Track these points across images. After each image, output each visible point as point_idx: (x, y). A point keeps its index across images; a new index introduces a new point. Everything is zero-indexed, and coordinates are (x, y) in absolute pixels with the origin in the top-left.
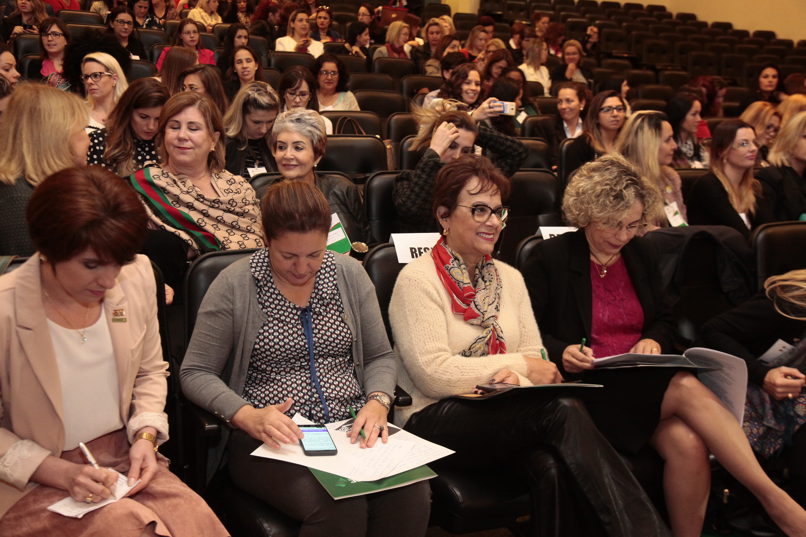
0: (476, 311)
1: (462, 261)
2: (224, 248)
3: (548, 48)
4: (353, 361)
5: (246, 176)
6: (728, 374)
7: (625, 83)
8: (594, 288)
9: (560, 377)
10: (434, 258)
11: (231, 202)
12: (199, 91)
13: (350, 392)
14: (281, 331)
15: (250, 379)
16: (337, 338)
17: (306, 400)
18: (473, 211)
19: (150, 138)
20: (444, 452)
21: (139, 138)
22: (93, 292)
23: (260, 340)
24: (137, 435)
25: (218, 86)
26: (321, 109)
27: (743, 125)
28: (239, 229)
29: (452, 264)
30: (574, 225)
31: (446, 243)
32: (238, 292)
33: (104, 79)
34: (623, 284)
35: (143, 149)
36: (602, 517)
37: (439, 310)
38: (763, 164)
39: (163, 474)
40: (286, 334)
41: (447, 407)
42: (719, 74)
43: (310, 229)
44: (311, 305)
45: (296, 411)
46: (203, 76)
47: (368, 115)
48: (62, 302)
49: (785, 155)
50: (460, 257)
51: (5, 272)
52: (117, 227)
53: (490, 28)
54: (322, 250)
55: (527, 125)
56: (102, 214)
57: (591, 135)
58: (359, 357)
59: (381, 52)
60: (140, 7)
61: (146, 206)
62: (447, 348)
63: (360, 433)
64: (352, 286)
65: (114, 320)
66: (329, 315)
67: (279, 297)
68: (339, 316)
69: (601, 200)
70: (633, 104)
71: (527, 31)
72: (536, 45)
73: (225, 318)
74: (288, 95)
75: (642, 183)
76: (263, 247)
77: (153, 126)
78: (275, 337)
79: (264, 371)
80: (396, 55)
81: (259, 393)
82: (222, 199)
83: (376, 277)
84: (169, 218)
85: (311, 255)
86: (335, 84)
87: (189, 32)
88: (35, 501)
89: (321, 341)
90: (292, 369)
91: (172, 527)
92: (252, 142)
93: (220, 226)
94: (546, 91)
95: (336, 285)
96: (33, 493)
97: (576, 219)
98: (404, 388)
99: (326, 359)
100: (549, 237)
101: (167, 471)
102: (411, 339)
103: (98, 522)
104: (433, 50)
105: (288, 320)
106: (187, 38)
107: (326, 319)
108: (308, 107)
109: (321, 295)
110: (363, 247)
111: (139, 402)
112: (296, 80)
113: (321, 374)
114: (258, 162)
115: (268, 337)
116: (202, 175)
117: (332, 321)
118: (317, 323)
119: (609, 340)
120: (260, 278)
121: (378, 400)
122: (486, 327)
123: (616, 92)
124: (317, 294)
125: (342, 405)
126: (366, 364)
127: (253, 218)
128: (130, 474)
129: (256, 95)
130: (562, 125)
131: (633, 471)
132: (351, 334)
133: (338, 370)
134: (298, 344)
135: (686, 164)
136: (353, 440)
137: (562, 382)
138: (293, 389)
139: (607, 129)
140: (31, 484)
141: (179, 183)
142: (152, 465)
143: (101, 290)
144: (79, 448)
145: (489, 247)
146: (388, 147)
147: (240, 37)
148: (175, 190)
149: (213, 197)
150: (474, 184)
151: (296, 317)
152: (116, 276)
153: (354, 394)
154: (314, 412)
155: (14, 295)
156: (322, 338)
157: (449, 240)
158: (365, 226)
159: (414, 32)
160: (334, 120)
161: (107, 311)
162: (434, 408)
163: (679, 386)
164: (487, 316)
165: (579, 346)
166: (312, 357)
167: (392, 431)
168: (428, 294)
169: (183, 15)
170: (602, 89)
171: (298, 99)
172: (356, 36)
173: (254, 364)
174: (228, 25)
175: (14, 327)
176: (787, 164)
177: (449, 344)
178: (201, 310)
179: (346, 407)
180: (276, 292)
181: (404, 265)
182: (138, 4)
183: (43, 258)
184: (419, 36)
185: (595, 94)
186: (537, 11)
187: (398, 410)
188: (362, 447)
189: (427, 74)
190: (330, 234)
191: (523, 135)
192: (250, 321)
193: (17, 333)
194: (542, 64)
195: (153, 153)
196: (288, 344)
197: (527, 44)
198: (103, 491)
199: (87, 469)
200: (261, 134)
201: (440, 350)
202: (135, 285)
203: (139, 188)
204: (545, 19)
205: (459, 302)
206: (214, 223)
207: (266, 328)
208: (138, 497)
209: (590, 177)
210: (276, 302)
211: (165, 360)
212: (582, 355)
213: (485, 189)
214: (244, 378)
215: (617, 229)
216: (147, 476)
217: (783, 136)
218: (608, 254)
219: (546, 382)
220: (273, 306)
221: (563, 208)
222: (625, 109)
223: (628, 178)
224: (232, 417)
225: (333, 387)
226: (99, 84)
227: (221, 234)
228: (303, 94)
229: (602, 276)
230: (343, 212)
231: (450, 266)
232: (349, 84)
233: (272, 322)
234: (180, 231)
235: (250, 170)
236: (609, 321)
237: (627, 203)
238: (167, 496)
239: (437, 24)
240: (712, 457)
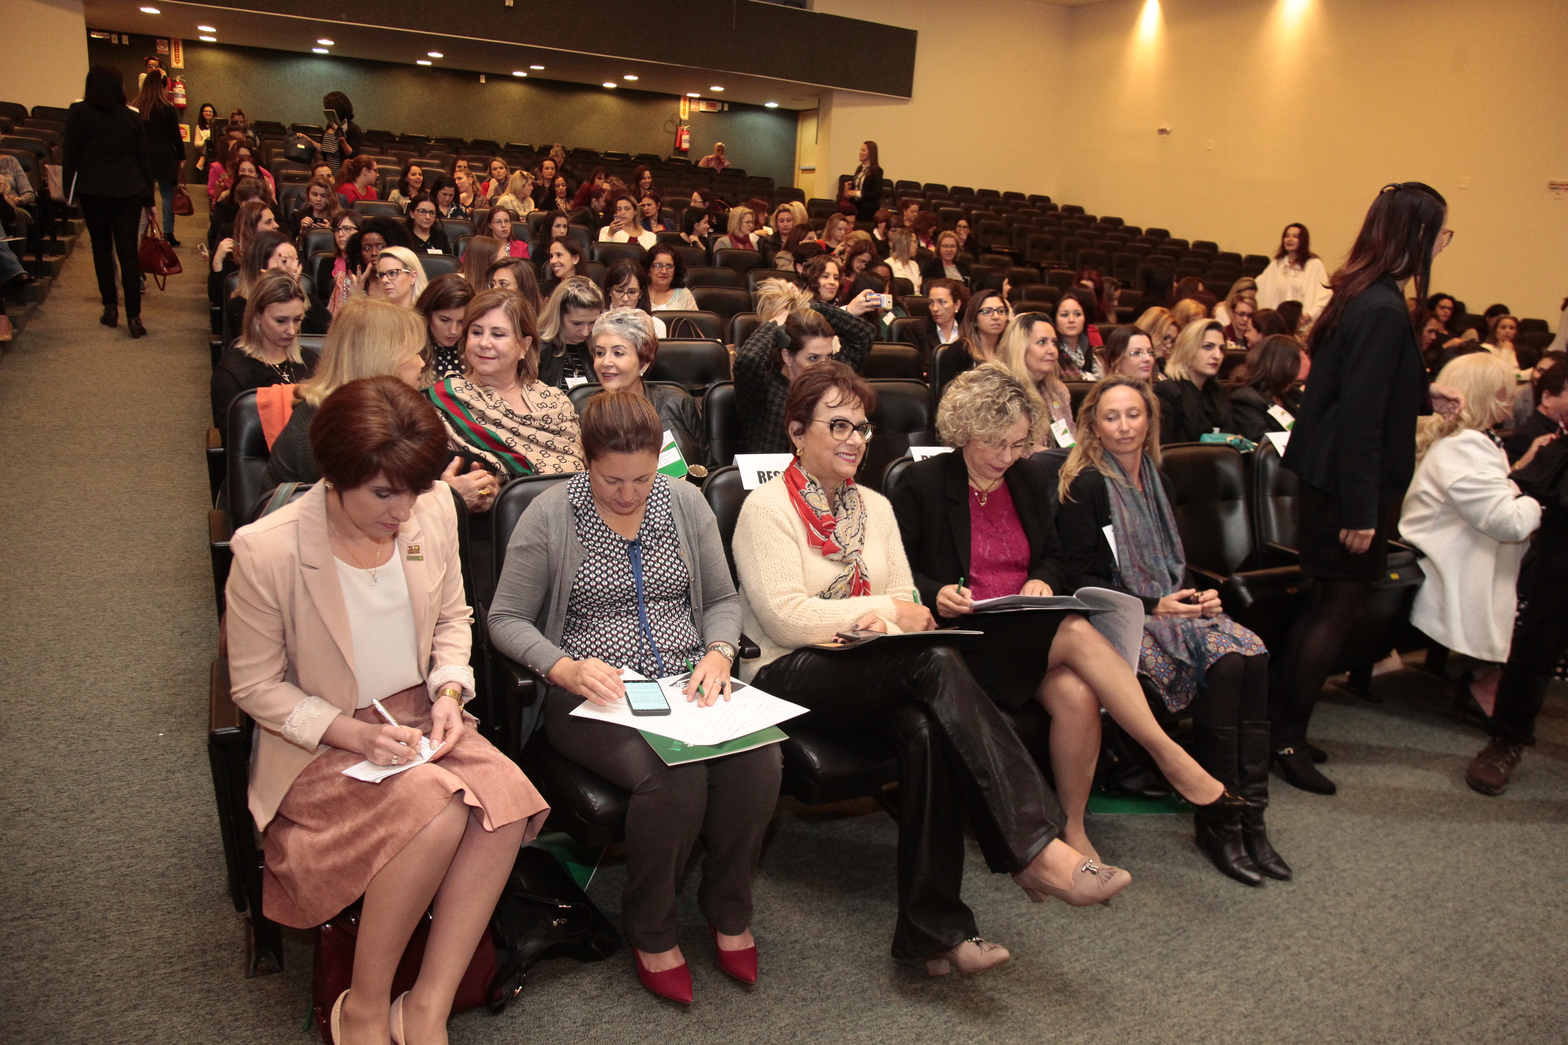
0: (837, 544)
1: (819, 485)
2: (537, 472)
3: (918, 239)
4: (690, 604)
5: (564, 387)
6: (1123, 617)
7: (1006, 281)
8: (973, 518)
9: (935, 624)
10: (787, 482)
11: (546, 418)
12: (509, 288)
13: (687, 643)
14: (604, 568)
15: (568, 625)
16: (671, 578)
17: (634, 653)
18: (832, 427)
19: (452, 344)
20: (796, 710)
21: (440, 345)
22: (385, 525)
23: (580, 580)
24: (439, 691)
25: (533, 282)
26: (653, 309)
27: (1137, 331)
28: (555, 450)
29: (808, 489)
30: (950, 445)
31: (800, 465)
32: (552, 523)
33: (401, 277)
34: (1006, 513)
35: (445, 358)
36: (980, 782)
37: (793, 543)
38: (1161, 377)
39: (471, 737)
40: (610, 572)
41: (801, 659)
42: (1111, 275)
43: (637, 449)
44: (640, 537)
45: (623, 663)
46: (517, 270)
47: (708, 316)
48: (351, 537)
49: (1183, 367)
50: (816, 480)
51: (289, 502)
52: (413, 450)
53: (851, 218)
54: (652, 474)
55: (894, 329)
56: (396, 434)
57: (968, 340)
58: (697, 599)
59: (722, 242)
60: (445, 194)
61: (447, 424)
62: (802, 587)
63: (698, 690)
64: (690, 516)
65: (410, 558)
66: (662, 550)
67: (603, 528)
68: (674, 551)
69: (982, 414)
70: (1016, 306)
71: (894, 220)
72: (904, 236)
73: (537, 553)
74: (615, 292)
75: (1027, 395)
76: (583, 471)
77: (455, 330)
78: (597, 576)
79: (585, 615)
80: (741, 246)
81: (579, 643)
82: (534, 414)
83: (717, 506)
84: (474, 437)
85: (639, 479)
86: (670, 279)
87: (500, 221)
88: (328, 764)
89: (652, 581)
90: (617, 614)
91: (483, 796)
92: (570, 348)
93: (532, 446)
94: (916, 289)
95: (670, 514)
96: (327, 756)
97: (951, 437)
98: (751, 637)
99: (658, 602)
100: (921, 459)
101: (475, 733)
102: (760, 578)
103: (399, 789)
104: (784, 240)
105: (613, 554)
106: (498, 228)
107: (658, 554)
108: (638, 306)
109: (653, 526)
110: (702, 470)
111: (440, 653)
112: (625, 275)
113: (652, 621)
114: (577, 371)
115: (588, 576)
116: (512, 386)
117: (665, 557)
118: (648, 559)
119: (989, 579)
120: (579, 505)
121: (719, 652)
122: (848, 564)
123: (997, 292)
124: (648, 524)
125: (677, 657)
126: (705, 609)
127: (571, 436)
128: (432, 736)
129: (576, 292)
130: (936, 329)
131: (1015, 730)
132: (687, 573)
133: (673, 615)
134: (625, 583)
135: (1077, 374)
136: (690, 697)
137: (936, 629)
138: (619, 639)
139: (987, 334)
140: (322, 746)
141: (485, 396)
142: (457, 726)
143: (395, 522)
144: (373, 705)
145: (850, 470)
146: (731, 353)
147: (558, 226)
148: (480, 405)
149: (524, 412)
150: (833, 395)
151: (623, 552)
152: (411, 506)
153: (691, 645)
154: (644, 665)
155: (297, 528)
156: (653, 577)
157: (804, 462)
158: (704, 446)
159: (762, 219)
160: (667, 322)
161: (400, 546)
162: (786, 661)
163: (1069, 631)
164: (849, 551)
165: (956, 586)
166: (641, 600)
167: (735, 688)
168: (779, 524)
169: (492, 202)
170: (980, 288)
171: (626, 298)
172: (694, 224)
173: (574, 608)
174: (545, 213)
175: (298, 566)
176: (1185, 377)
177: (805, 584)
178: (510, 546)
179: (681, 659)
180: (599, 522)
181: (749, 491)
182: (443, 191)
183: (329, 485)
184: (767, 224)
185: (972, 293)
186: (904, 198)
187: (744, 663)
188: (700, 706)
189: (779, 268)
190: (661, 455)
191: (890, 339)
192: (568, 557)
193: (301, 572)
194: (912, 259)
195: (456, 362)
196: (613, 583)
197: (894, 235)
198: (409, 753)
199: (386, 728)
200: (582, 337)
201: (795, 591)
202: (433, 517)
203: (438, 402)
204: (914, 207)
205: (817, 533)
206: (525, 443)
207: (586, 565)
208: (442, 761)
209: (969, 389)
210: (599, 533)
211: (468, 604)
212: (959, 598)
213: (845, 401)
214: (562, 625)
215: (1001, 448)
216: (452, 738)
217: (1182, 345)
218: (989, 478)
219: (918, 629)
220: (595, 538)
221: (937, 425)
222: (1007, 311)
223: (1012, 389)
224: (548, 671)
225: (666, 636)
226: (396, 282)
227: (533, 456)
228: (632, 291)
229: (982, 504)
230: (678, 428)
231: (806, 492)
232: (686, 280)
233: (594, 557)
234: (486, 453)
235: (568, 380)
236: (990, 556)
237: (1012, 417)
238: (476, 761)
239: (788, 210)
240: (1103, 710)
